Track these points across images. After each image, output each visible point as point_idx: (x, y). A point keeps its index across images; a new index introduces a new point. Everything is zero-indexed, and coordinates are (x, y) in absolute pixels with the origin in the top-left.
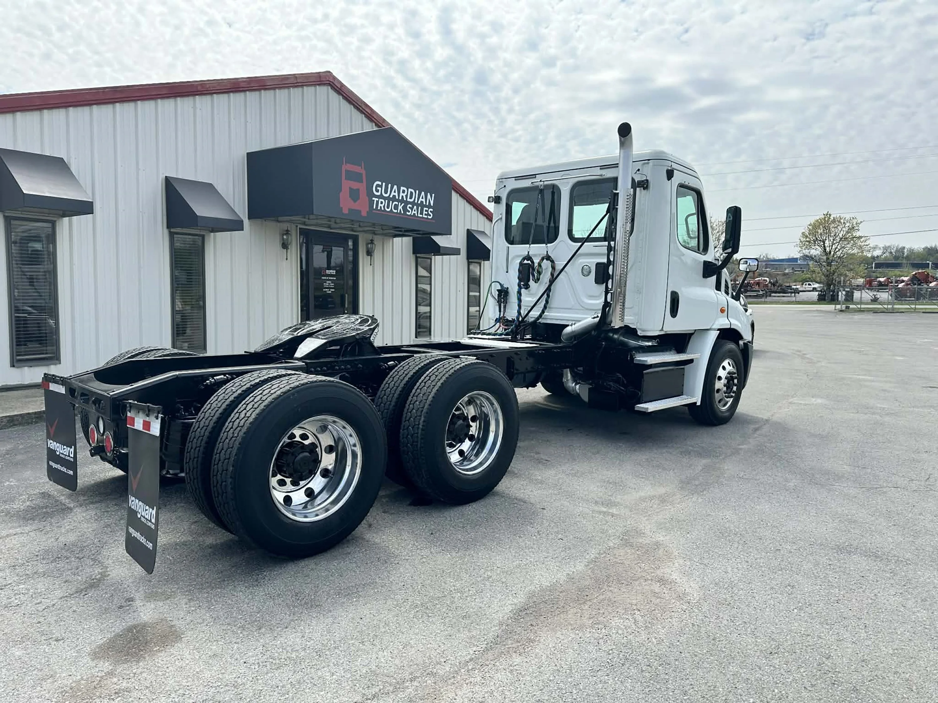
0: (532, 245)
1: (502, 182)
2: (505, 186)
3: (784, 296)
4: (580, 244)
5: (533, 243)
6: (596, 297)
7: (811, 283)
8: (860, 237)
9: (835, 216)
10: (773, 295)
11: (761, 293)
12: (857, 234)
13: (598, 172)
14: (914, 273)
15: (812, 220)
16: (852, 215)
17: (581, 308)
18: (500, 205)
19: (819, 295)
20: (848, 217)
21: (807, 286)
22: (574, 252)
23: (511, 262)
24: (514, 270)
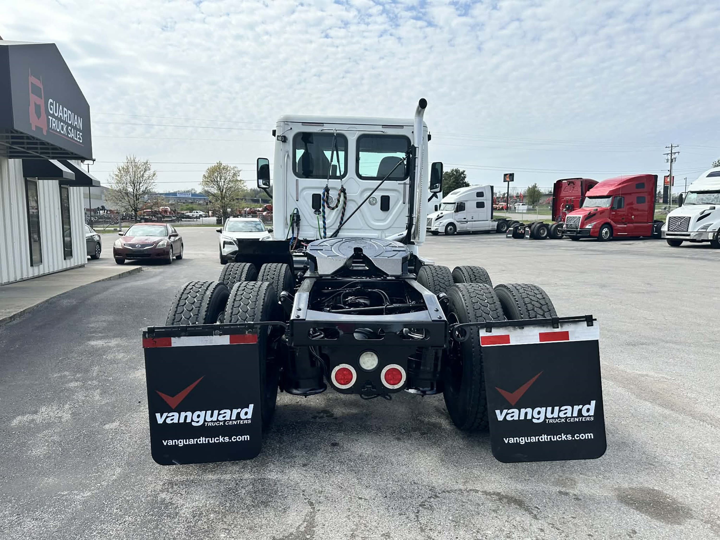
0: (329, 180)
1: (288, 124)
2: (291, 129)
3: (189, 221)
4: (381, 181)
5: (330, 179)
6: (383, 220)
7: (198, 211)
8: (241, 181)
9: (224, 165)
10: (183, 220)
11: (175, 218)
12: (239, 178)
13: (380, 128)
14: (265, 206)
15: (209, 166)
16: (234, 165)
17: (370, 229)
18: (286, 143)
19: (217, 220)
20: (232, 166)
21: (195, 213)
22: (376, 187)
23: (301, 192)
24: (304, 199)
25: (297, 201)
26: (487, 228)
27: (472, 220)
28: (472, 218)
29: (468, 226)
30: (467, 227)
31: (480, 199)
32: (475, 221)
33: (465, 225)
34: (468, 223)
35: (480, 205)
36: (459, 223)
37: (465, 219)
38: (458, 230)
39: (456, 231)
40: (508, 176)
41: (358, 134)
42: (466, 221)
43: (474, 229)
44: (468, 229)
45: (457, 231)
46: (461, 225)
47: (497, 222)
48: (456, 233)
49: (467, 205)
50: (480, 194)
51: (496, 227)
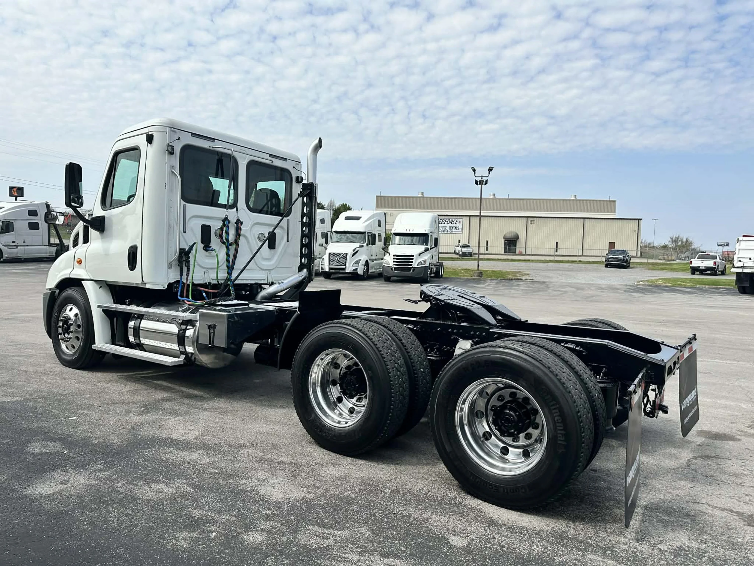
1: (175, 132)
2: (179, 138)
5: (211, 206)
6: (268, 259)
13: (268, 157)
17: (258, 269)
18: (172, 155)
22: (276, 223)
23: (188, 221)
24: (192, 230)
25: (185, 232)
26: (44, 255)
27: (24, 244)
28: (24, 242)
29: (19, 252)
30: (17, 253)
31: (33, 219)
32: (27, 246)
33: (15, 250)
34: (19, 247)
35: (34, 226)
36: (6, 248)
37: (13, 242)
38: (5, 256)
39: (2, 257)
40: (15, 190)
41: (248, 159)
42: (15, 246)
43: (26, 256)
44: (19, 255)
45: (4, 258)
46: (9, 249)
47: (56, 248)
48: (2, 260)
49: (16, 225)
50: (33, 213)
51: (55, 254)
